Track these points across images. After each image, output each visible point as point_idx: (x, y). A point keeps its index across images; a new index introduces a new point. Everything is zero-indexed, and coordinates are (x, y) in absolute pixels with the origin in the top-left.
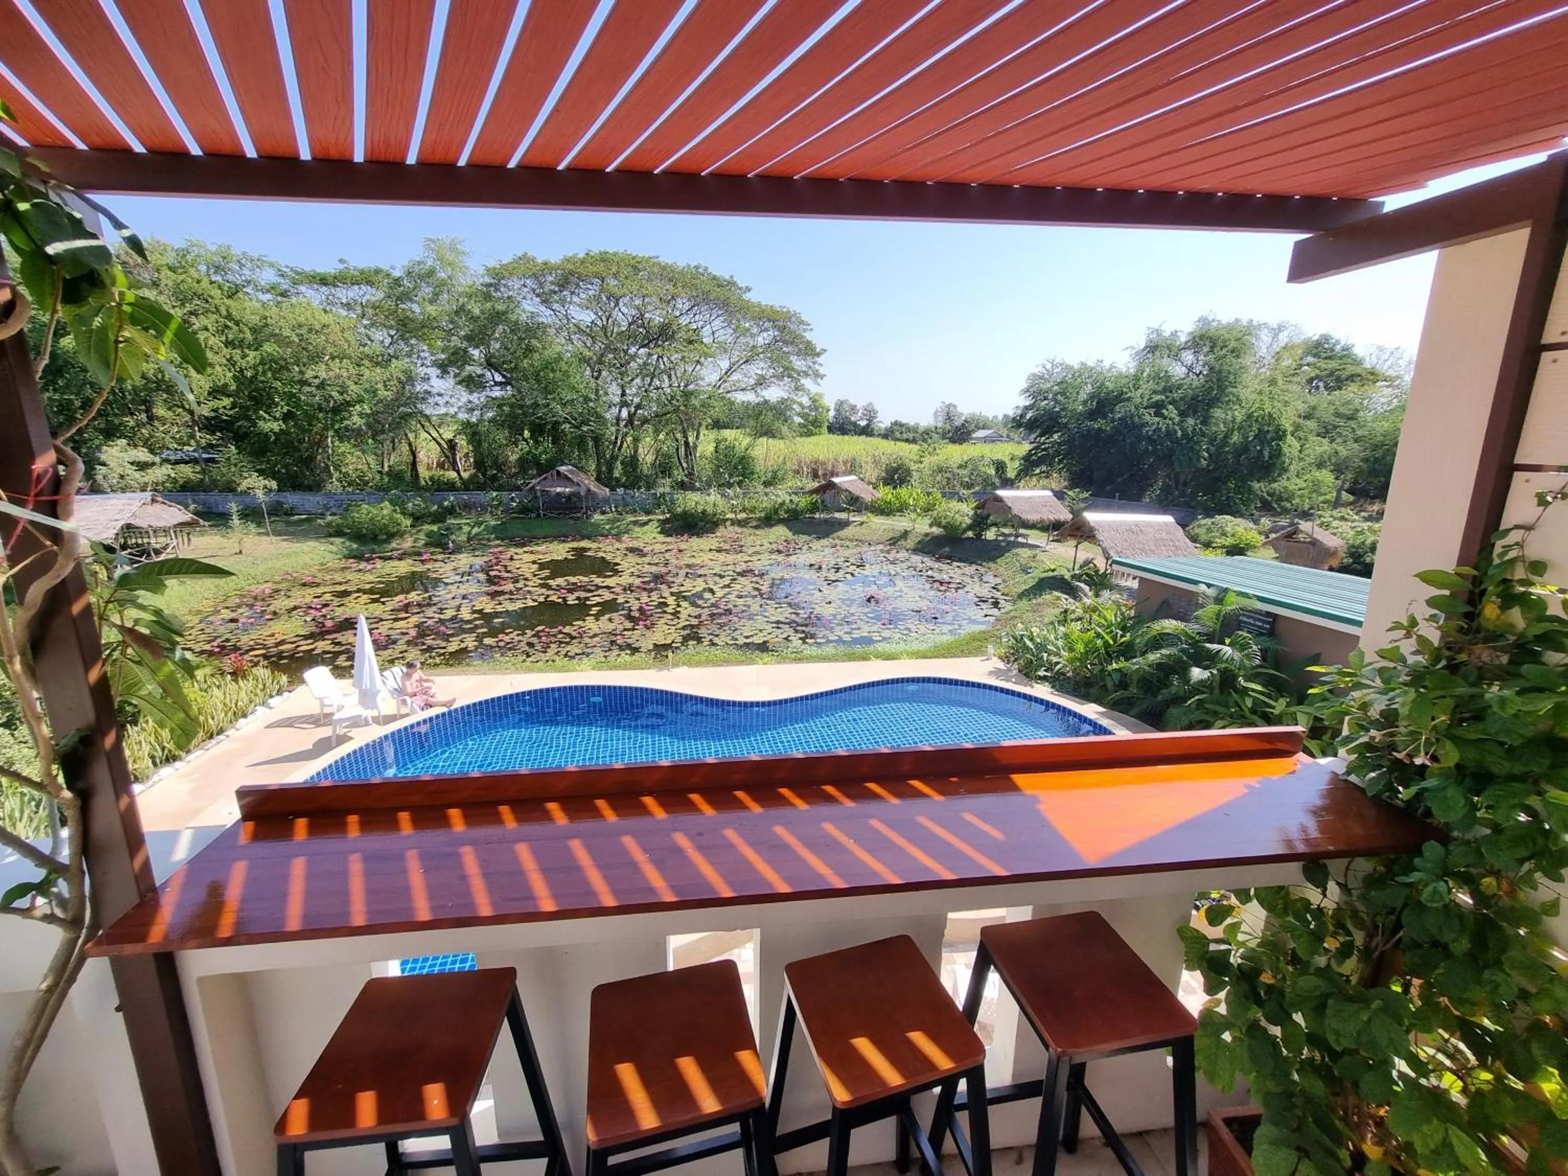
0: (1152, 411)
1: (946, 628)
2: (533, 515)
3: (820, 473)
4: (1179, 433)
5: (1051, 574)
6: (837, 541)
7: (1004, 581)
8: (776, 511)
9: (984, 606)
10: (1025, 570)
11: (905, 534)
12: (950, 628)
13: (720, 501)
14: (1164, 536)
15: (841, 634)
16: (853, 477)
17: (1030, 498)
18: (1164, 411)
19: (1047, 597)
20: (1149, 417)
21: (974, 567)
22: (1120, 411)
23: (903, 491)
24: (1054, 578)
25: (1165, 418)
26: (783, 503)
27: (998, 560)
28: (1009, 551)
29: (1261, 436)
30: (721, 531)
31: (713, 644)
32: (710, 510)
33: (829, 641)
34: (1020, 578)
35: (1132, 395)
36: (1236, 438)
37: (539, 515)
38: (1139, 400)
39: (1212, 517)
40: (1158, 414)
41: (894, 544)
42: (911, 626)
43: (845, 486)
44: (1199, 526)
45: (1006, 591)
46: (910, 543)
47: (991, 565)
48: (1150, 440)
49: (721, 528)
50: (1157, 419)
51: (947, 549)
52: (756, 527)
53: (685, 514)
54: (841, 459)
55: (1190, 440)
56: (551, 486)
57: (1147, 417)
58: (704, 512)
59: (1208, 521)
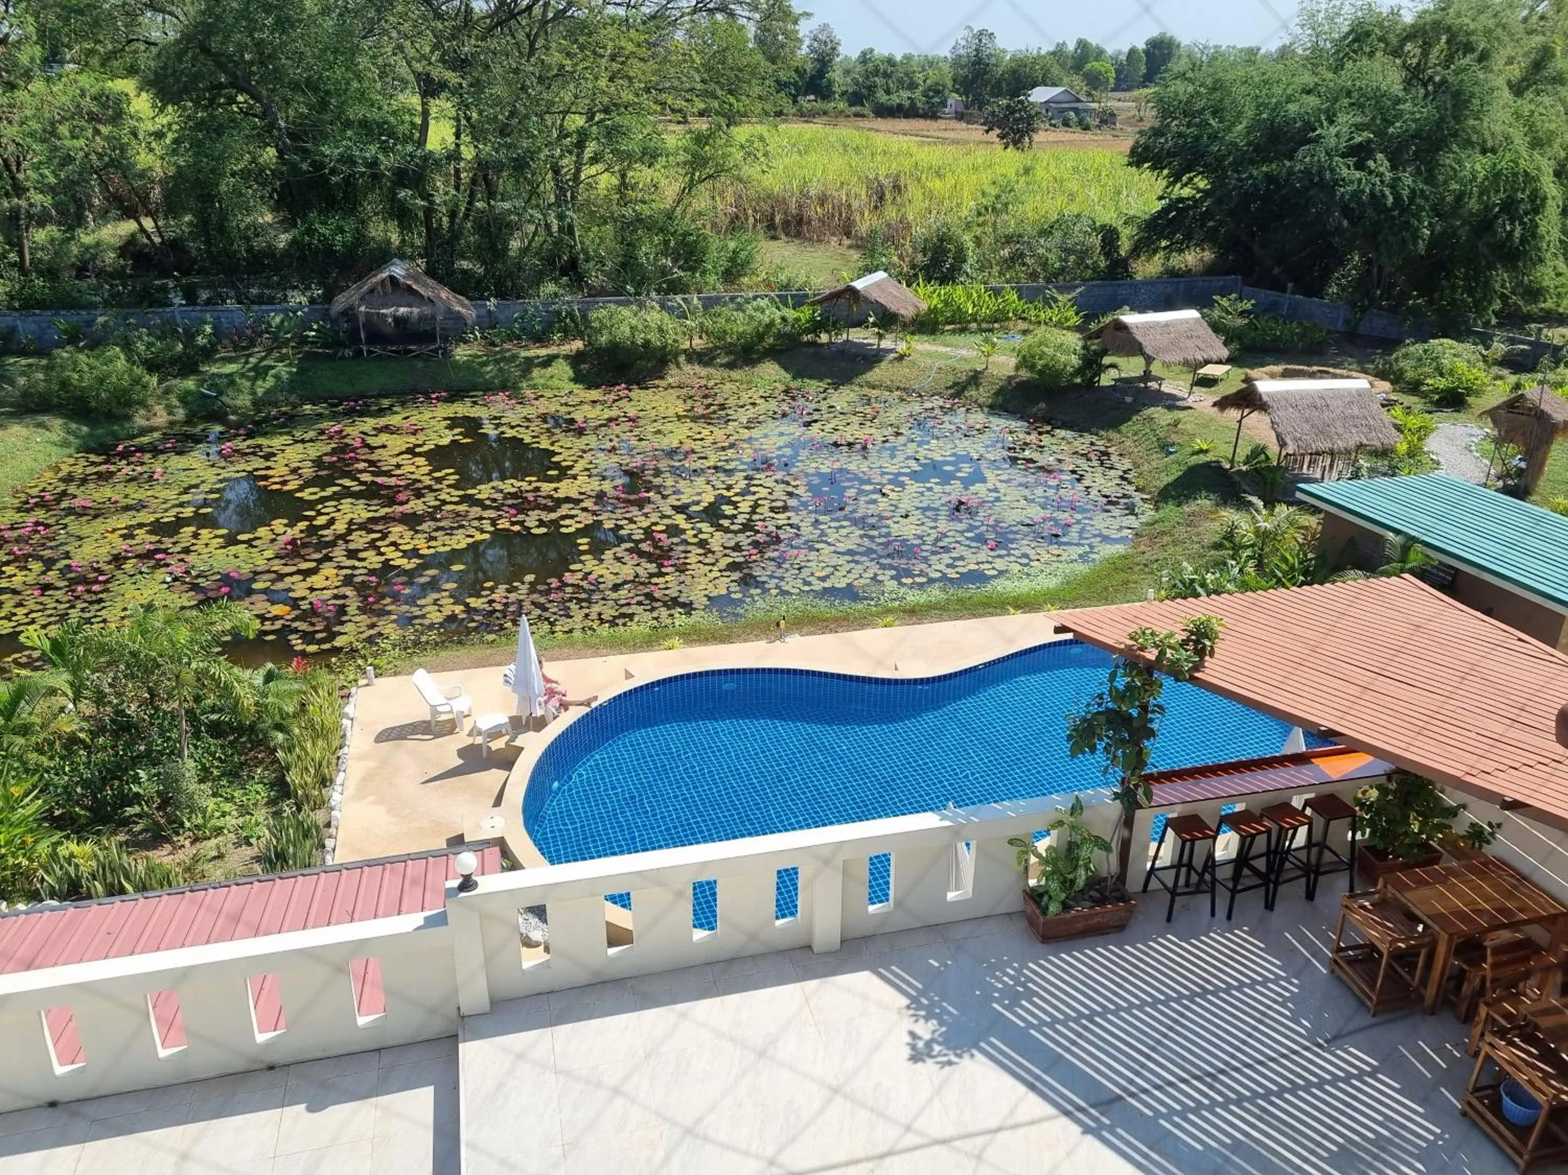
0: (1351, 161)
1: (1075, 552)
2: (348, 352)
3: (778, 219)
4: (1391, 199)
5: (1202, 459)
6: (866, 391)
7: (1136, 465)
8: (761, 337)
9: (1116, 511)
10: (1165, 447)
11: (975, 378)
12: (1080, 550)
13: (670, 323)
14: (1356, 411)
15: (942, 567)
16: (881, 275)
17: (1167, 325)
18: (1371, 163)
19: (1204, 503)
20: (1346, 171)
21: (1088, 438)
22: (1304, 157)
23: (958, 293)
24: (1207, 465)
25: (1371, 172)
26: (772, 324)
27: (1123, 428)
28: (1138, 412)
29: (1509, 207)
30: (673, 376)
31: (784, 593)
32: (655, 339)
33: (931, 581)
34: (1157, 460)
35: (1324, 133)
36: (1473, 204)
37: (359, 353)
38: (1333, 142)
39: (1425, 342)
40: (1360, 166)
41: (957, 395)
42: (1031, 553)
43: (875, 295)
44: (1406, 356)
45: (1141, 483)
46: (983, 394)
47: (1113, 434)
48: (1346, 211)
49: (673, 370)
50: (1358, 174)
51: (1042, 405)
52: (731, 366)
53: (614, 347)
54: (813, 192)
55: (1404, 210)
56: (385, 306)
57: (1345, 172)
58: (647, 343)
59: (1418, 348)
